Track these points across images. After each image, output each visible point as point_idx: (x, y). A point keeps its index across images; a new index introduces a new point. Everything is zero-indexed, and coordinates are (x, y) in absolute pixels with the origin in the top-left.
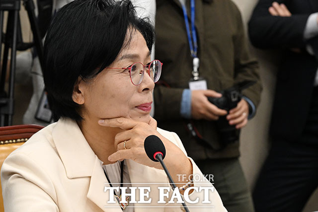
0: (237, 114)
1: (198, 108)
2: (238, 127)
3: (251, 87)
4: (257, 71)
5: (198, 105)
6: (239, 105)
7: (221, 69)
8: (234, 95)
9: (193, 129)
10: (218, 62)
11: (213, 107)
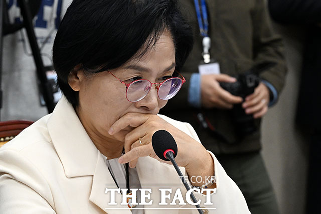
0: (255, 101)
1: (208, 96)
2: (256, 116)
3: (273, 69)
4: (281, 49)
5: (209, 91)
6: (257, 90)
7: (236, 50)
8: (251, 80)
9: (205, 120)
10: (232, 41)
11: (226, 94)
